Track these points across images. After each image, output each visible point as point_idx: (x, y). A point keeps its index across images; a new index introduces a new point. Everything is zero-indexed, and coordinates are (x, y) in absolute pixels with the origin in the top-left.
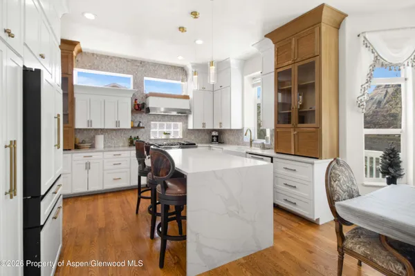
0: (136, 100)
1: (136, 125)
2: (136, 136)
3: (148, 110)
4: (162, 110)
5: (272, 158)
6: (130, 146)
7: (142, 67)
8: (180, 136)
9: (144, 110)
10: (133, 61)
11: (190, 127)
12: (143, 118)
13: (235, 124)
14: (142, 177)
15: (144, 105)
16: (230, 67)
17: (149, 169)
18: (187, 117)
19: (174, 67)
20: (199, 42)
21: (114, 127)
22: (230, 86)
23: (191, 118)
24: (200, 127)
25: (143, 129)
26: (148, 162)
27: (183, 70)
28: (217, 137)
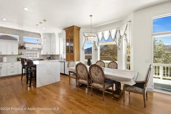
0: (20, 45)
1: (20, 53)
2: (20, 57)
3: (25, 48)
4: (31, 48)
5: (64, 62)
6: (17, 61)
7: (23, 33)
8: (38, 57)
9: (24, 48)
10: (19, 31)
11: (42, 54)
12: (23, 51)
13: (57, 53)
14: (23, 69)
15: (23, 46)
16: (55, 36)
17: (26, 66)
18: (41, 51)
19: (36, 33)
20: (43, 28)
21: (11, 54)
22: (55, 41)
23: (42, 51)
24: (46, 54)
25: (23, 55)
26: (26, 64)
27: (39, 34)
28: (50, 57)
